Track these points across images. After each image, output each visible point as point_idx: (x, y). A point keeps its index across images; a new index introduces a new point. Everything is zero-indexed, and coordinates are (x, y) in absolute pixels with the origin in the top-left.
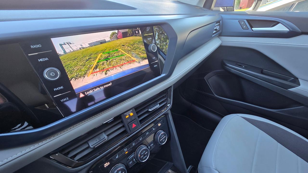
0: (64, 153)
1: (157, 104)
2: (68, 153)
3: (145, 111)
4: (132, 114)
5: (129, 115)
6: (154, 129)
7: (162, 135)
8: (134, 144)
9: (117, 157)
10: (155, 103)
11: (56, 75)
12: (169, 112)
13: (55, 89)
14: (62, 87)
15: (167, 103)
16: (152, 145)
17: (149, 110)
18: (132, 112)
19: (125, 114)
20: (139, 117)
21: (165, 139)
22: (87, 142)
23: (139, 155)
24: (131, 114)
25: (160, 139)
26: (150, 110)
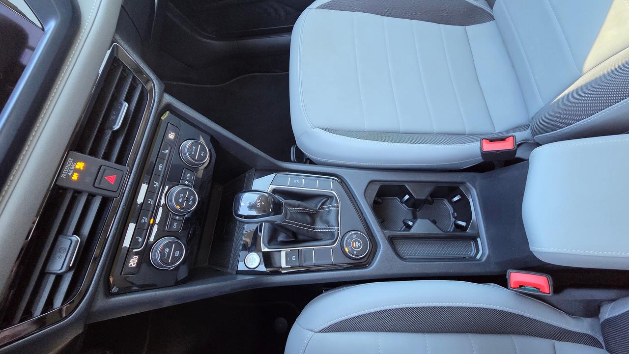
1: (122, 105)
3: (107, 138)
4: (80, 165)
5: (76, 170)
6: (167, 151)
7: (190, 148)
10: (113, 106)
12: (168, 99)
15: (143, 86)
17: (115, 129)
18: (75, 161)
19: (63, 176)
20: (107, 157)
21: (203, 149)
23: (178, 207)
24: (77, 167)
25: (192, 157)
26: (117, 127)
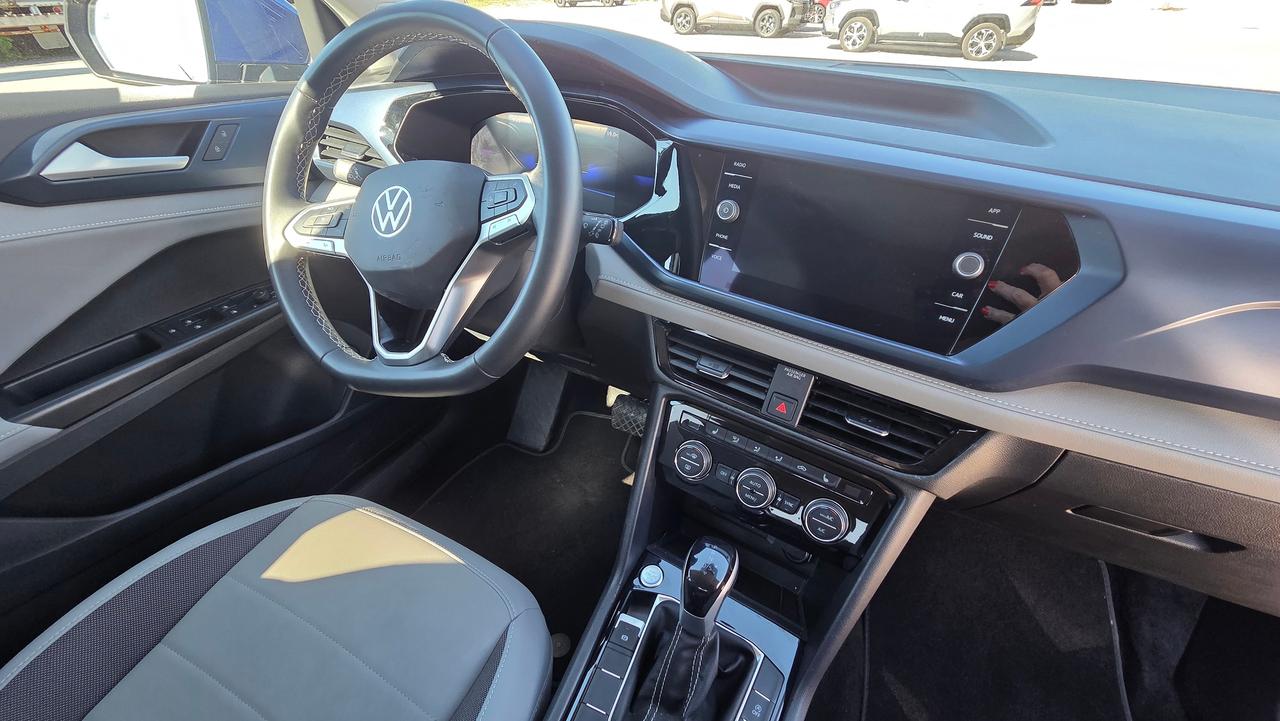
0: (671, 350)
2: (674, 344)
8: (757, 450)
9: (714, 432)
11: (729, 213)
13: (717, 235)
14: (726, 237)
16: (791, 505)
17: (847, 419)
20: (810, 408)
22: (699, 354)
